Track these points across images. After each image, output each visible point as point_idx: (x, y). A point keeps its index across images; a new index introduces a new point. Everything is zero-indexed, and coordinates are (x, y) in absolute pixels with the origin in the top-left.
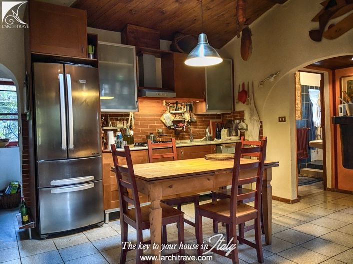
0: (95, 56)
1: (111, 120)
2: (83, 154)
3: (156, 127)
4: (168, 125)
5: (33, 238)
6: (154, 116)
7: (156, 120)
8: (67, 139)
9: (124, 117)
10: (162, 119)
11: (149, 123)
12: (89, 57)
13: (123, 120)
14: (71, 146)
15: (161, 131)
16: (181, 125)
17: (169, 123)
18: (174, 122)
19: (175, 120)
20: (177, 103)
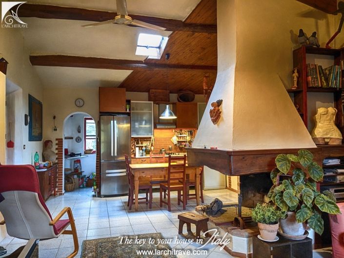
0: (130, 110)
1: (140, 141)
2: (123, 158)
3: (167, 144)
4: (175, 144)
5: (98, 197)
6: (166, 138)
7: (168, 140)
8: (114, 151)
9: (148, 139)
10: (171, 140)
11: (163, 142)
12: (126, 110)
13: (148, 141)
14: (116, 154)
15: (170, 147)
16: (182, 143)
17: (175, 142)
18: (178, 142)
19: (180, 140)
20: (181, 130)
